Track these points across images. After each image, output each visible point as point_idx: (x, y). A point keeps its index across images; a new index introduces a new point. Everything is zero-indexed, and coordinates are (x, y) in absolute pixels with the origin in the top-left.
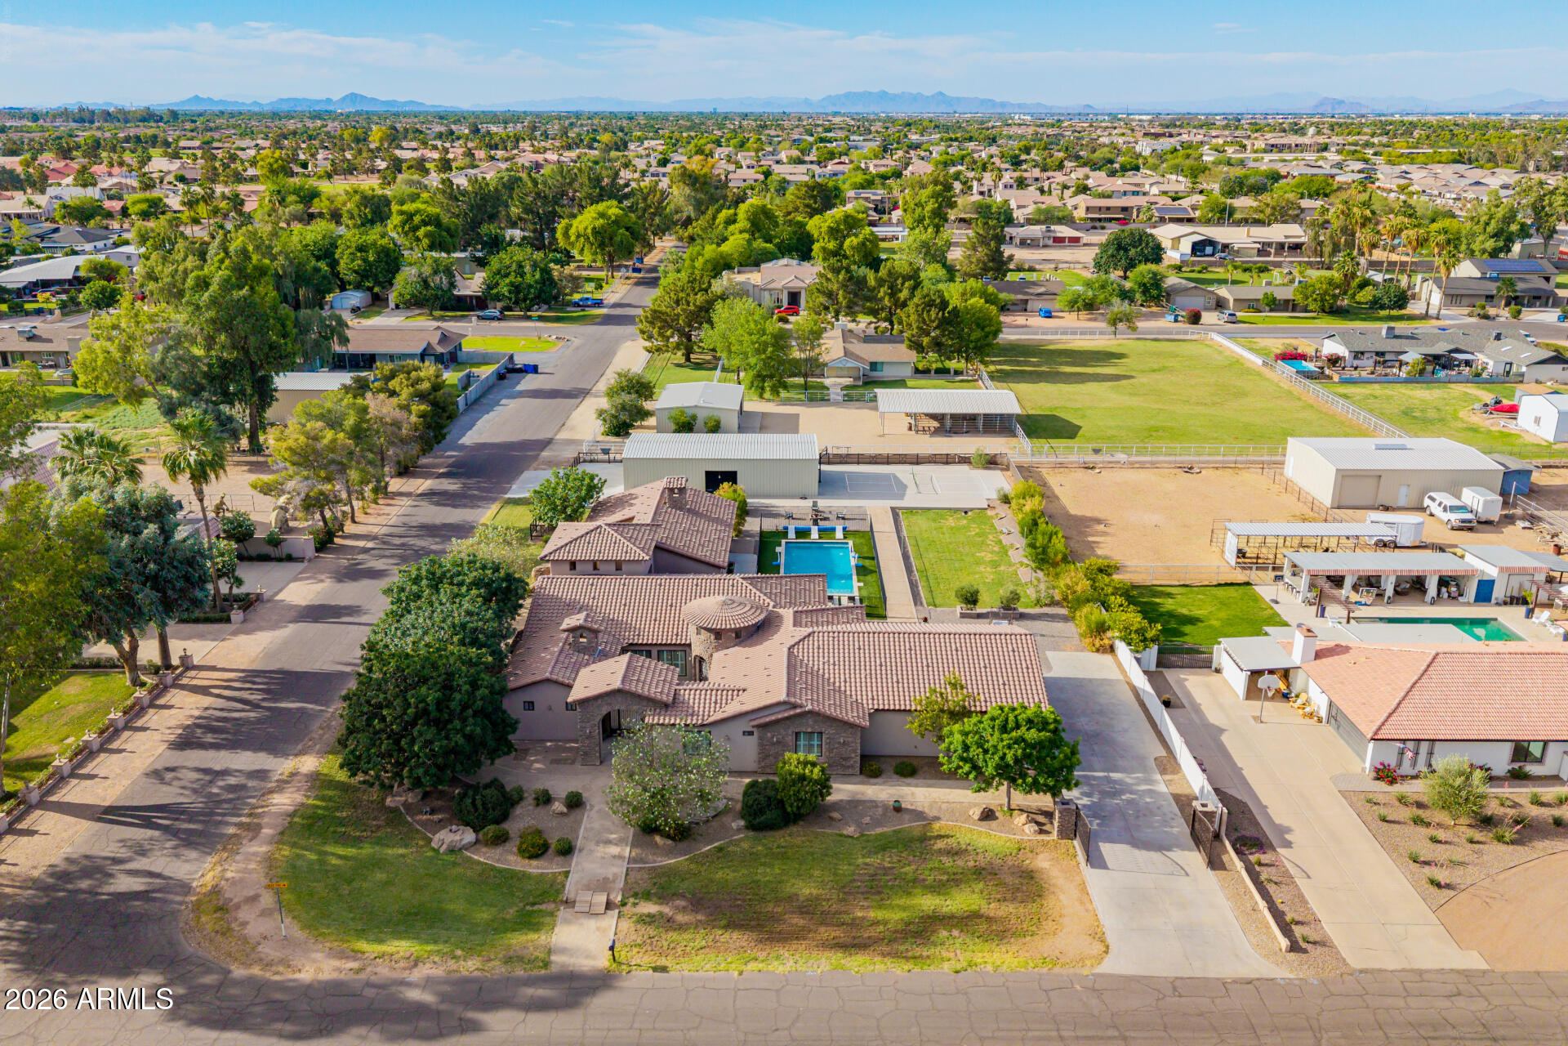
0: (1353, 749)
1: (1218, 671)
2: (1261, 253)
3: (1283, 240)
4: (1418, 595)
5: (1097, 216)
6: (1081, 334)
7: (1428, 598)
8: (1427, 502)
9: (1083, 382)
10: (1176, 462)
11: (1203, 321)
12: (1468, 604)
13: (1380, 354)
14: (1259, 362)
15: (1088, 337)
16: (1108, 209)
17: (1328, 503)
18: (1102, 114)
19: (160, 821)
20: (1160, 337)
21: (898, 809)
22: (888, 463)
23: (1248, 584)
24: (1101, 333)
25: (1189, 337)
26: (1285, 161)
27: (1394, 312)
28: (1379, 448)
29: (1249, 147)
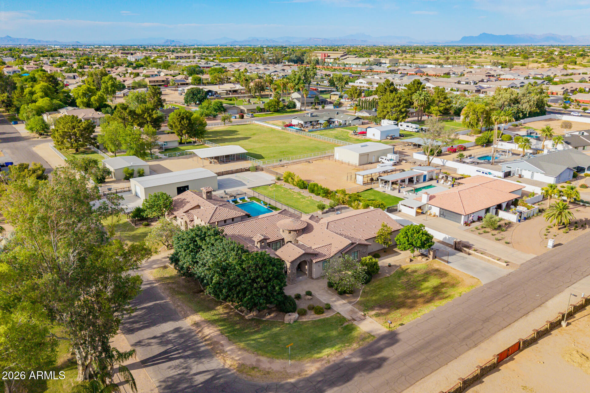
0: (453, 221)
1: (400, 211)
2: (227, 94)
3: (230, 89)
4: (411, 183)
5: (154, 84)
6: (215, 125)
7: (414, 183)
8: (380, 160)
9: (238, 141)
10: (305, 160)
11: (244, 117)
12: (422, 183)
13: (311, 122)
14: (280, 128)
15: (217, 126)
16: (157, 81)
17: (357, 164)
18: (91, 45)
19: (173, 356)
20: (238, 124)
21: (390, 266)
22: (223, 175)
23: (371, 189)
24: (221, 124)
25: (247, 123)
26: (188, 62)
27: (293, 110)
28: (362, 146)
29: (169, 57)
